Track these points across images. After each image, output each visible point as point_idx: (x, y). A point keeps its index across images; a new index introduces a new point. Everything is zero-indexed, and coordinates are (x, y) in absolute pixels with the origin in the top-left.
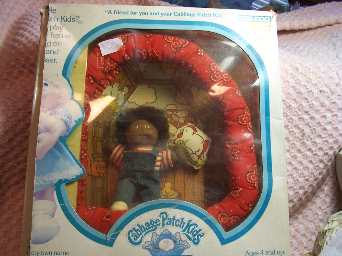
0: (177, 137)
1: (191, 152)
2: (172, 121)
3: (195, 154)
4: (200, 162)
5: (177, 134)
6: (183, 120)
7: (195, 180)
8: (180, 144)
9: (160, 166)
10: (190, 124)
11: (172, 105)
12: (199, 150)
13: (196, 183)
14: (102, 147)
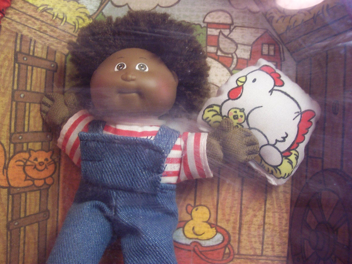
0: (227, 98)
1: (262, 141)
2: (219, 53)
3: (274, 146)
4: (286, 168)
5: (226, 90)
6: (247, 51)
7: (268, 206)
8: (236, 117)
9: (178, 174)
10: (263, 62)
11: (220, 13)
12: (285, 135)
13: (269, 214)
14: (42, 116)
